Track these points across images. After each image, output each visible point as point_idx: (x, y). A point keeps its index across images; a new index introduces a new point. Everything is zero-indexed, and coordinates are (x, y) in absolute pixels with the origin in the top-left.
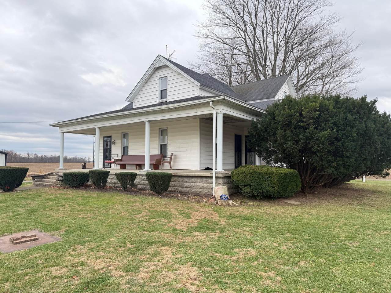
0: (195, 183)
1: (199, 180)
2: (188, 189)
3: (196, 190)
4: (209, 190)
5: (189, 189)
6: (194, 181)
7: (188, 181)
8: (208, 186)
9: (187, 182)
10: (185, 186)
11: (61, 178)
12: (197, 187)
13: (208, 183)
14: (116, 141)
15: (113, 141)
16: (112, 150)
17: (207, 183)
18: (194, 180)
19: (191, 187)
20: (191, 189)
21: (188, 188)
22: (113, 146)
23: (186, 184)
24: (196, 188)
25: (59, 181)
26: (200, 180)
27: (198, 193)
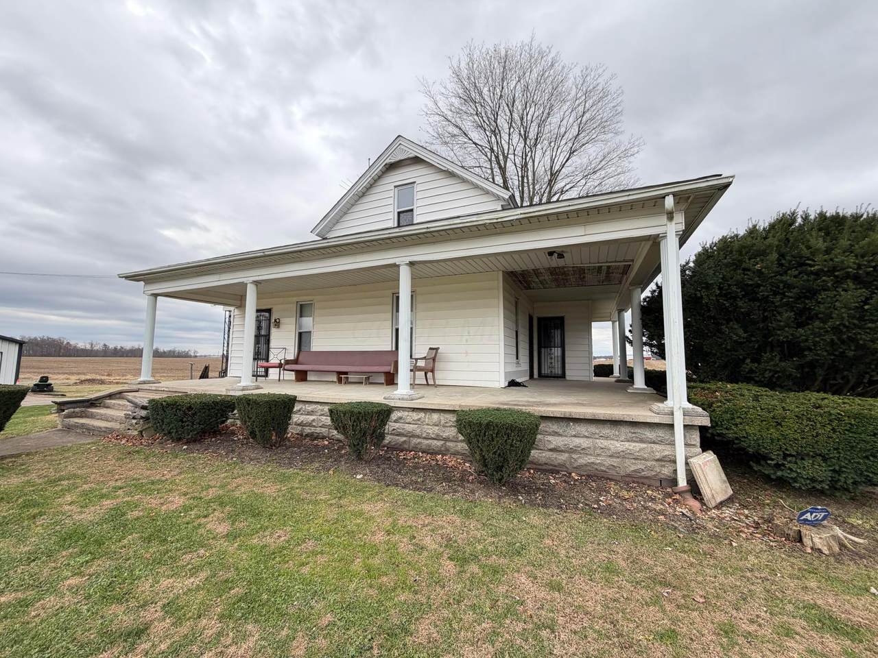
0: (591, 440)
1: (606, 431)
2: (564, 457)
3: (592, 459)
4: (649, 464)
5: (567, 455)
6: (586, 434)
7: (561, 431)
8: (641, 450)
9: (556, 434)
10: (552, 446)
11: (143, 413)
12: (598, 451)
13: (642, 441)
14: (282, 321)
15: (275, 320)
16: (272, 338)
17: (637, 442)
18: (582, 429)
19: (571, 451)
20: (575, 456)
21: (562, 451)
22: (274, 331)
23: (556, 441)
24: (591, 455)
25: (134, 421)
26: (608, 431)
27: (603, 468)
